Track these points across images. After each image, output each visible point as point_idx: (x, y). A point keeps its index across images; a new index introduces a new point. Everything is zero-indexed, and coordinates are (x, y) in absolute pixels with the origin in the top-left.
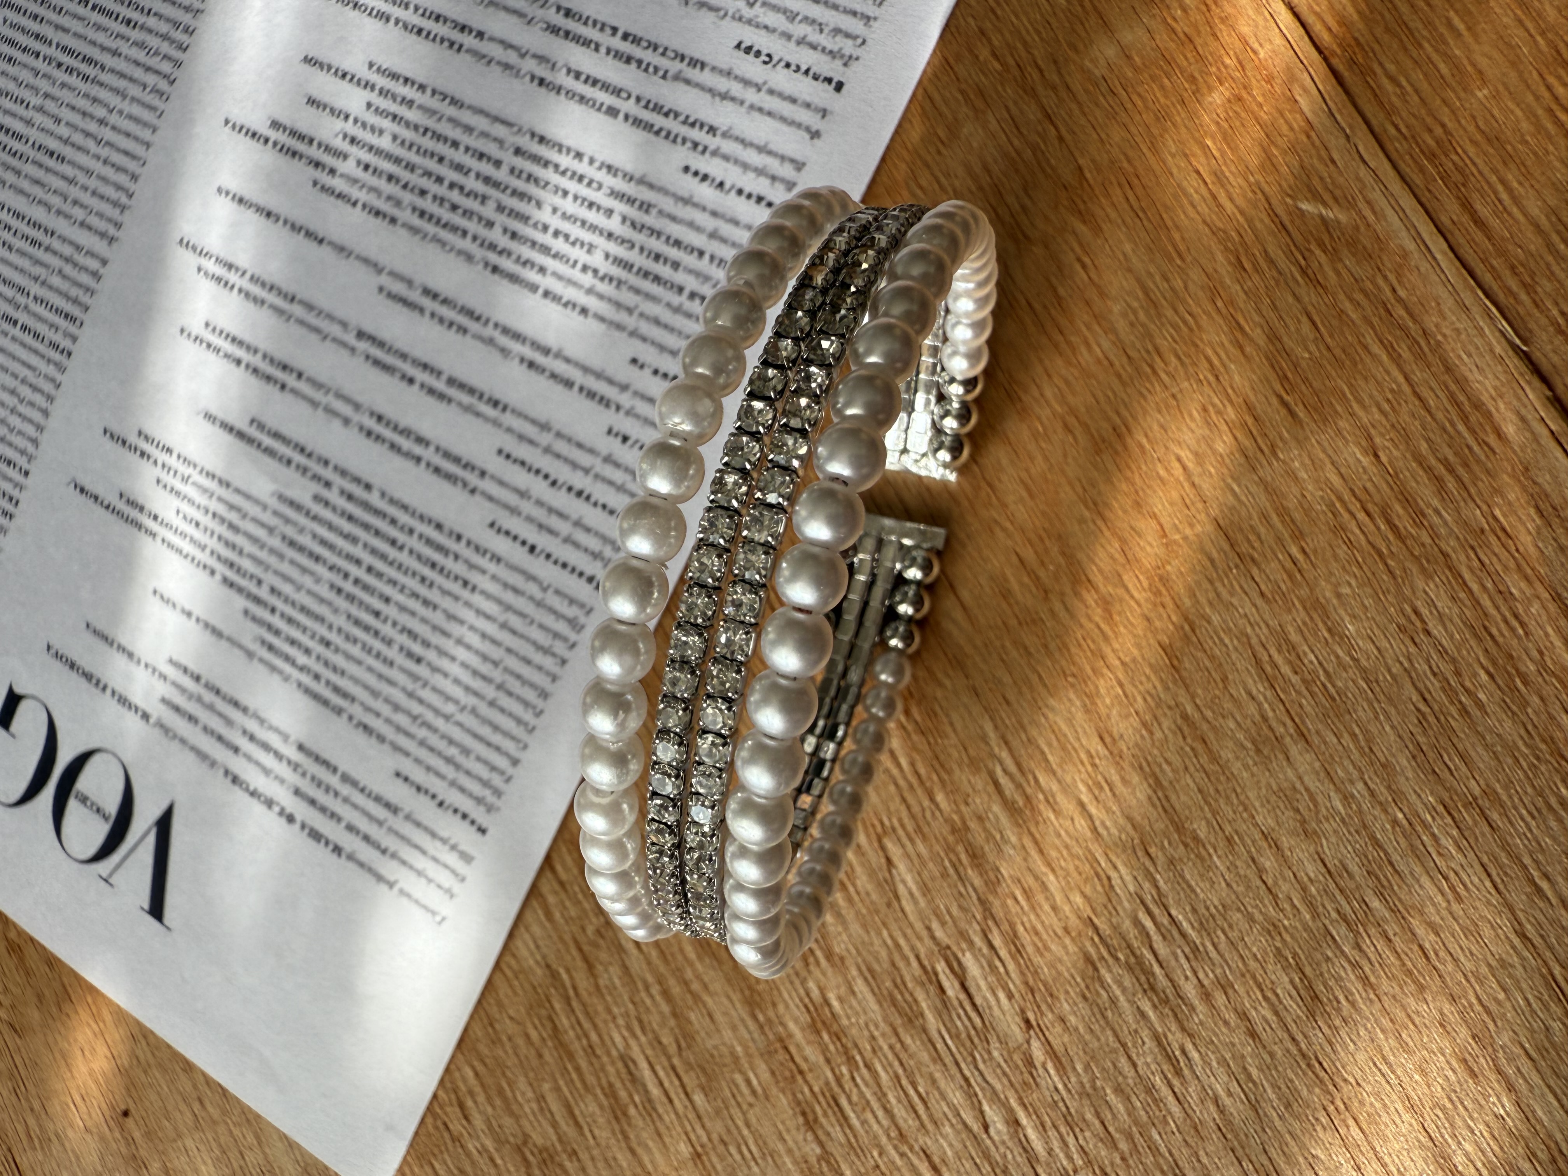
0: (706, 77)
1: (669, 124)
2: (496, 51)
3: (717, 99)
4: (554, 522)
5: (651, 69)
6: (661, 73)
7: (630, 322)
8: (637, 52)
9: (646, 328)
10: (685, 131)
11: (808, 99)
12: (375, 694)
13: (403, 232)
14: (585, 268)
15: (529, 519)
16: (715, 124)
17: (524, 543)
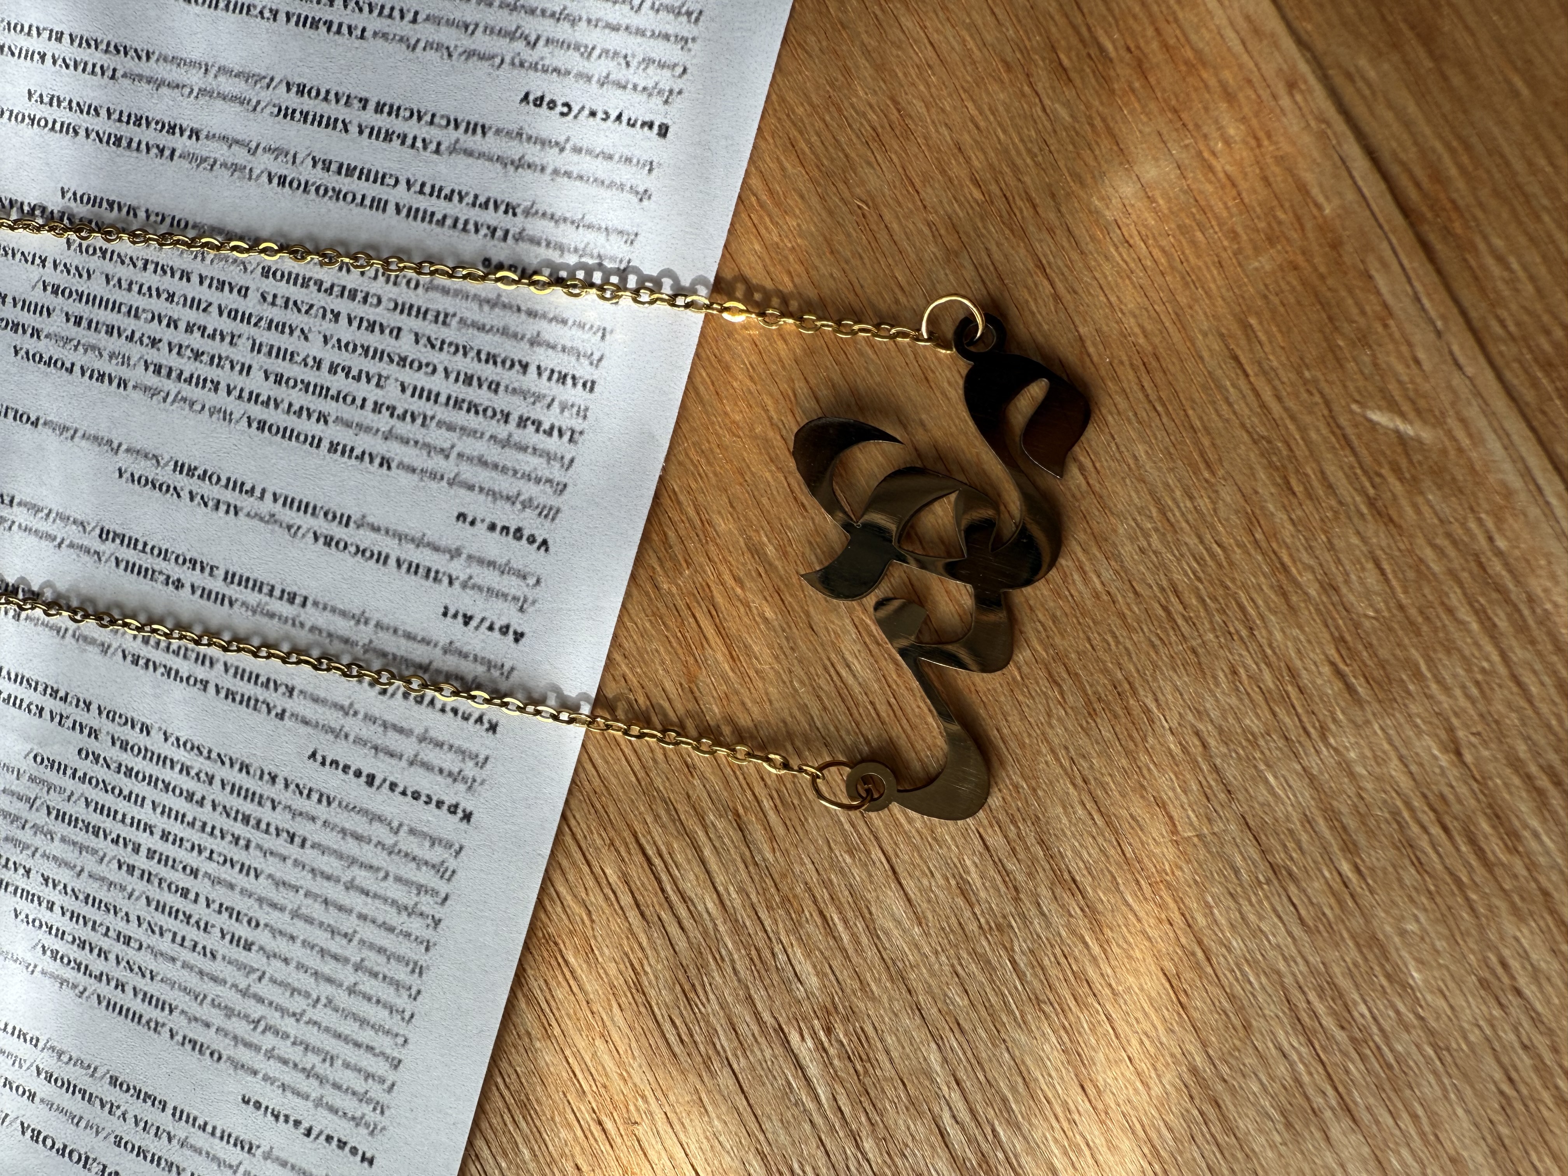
0: (491, 144)
1: (453, 209)
2: (217, 151)
3: (511, 169)
4: (393, 740)
5: (419, 144)
6: (433, 146)
7: (448, 467)
8: (398, 125)
9: (469, 472)
10: (476, 214)
11: (627, 152)
12: (199, 998)
13: (137, 395)
14: (377, 408)
15: (359, 741)
16: (514, 202)
17: (358, 774)
